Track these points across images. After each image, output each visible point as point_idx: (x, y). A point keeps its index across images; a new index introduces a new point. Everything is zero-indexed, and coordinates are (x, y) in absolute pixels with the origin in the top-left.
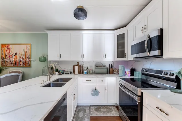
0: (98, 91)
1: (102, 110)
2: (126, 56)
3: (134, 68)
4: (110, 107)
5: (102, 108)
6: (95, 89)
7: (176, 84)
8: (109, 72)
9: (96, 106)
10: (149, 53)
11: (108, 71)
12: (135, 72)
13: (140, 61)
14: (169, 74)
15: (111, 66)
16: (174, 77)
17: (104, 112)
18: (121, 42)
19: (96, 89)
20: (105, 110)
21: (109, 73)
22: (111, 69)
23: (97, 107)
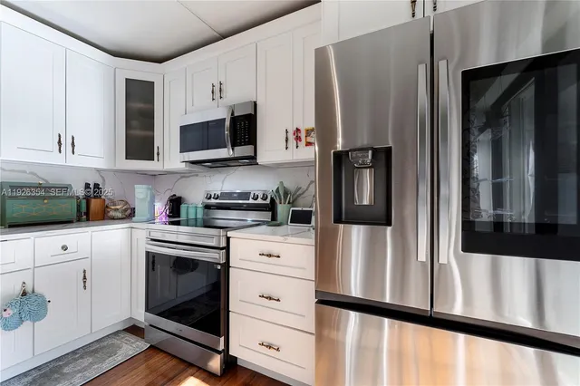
0: (42, 296)
1: (66, 370)
2: (158, 154)
3: (178, 195)
4: (105, 343)
5: (66, 364)
6: (24, 294)
7: (270, 213)
8: (87, 214)
9: (25, 374)
10: (233, 149)
11: (84, 209)
12: (182, 205)
13: (197, 175)
14: (260, 196)
15: (94, 190)
16: (268, 201)
17: (85, 369)
18: (138, 105)
19: (29, 289)
20: (88, 360)
21: (88, 220)
22: (94, 203)
23: (35, 374)
